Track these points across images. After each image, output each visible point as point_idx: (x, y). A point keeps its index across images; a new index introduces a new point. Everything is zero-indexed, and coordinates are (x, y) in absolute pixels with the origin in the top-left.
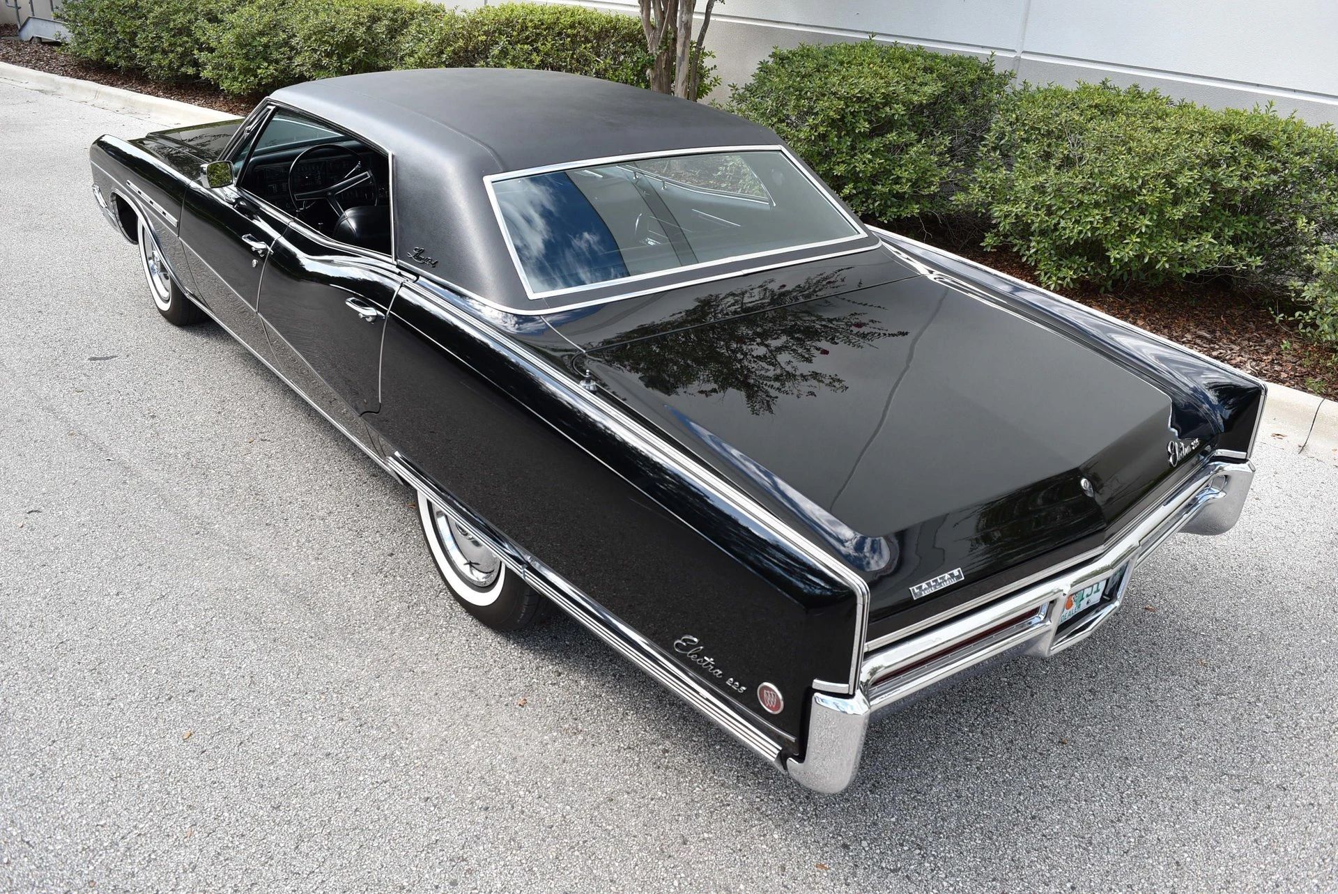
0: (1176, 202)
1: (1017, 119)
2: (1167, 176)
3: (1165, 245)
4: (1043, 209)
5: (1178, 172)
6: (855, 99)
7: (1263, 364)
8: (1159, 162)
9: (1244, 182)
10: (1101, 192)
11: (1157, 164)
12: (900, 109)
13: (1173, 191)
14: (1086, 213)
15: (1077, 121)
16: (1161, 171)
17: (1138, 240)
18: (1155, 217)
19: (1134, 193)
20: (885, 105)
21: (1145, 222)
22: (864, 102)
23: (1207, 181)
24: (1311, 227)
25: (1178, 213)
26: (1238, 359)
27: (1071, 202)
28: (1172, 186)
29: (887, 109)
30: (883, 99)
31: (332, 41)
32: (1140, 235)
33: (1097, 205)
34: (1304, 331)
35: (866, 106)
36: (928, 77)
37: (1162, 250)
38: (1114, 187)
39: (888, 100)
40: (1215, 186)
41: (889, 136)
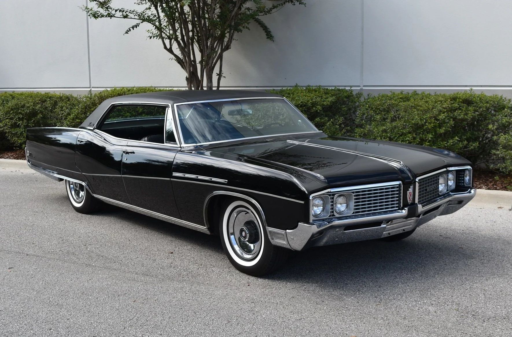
0: (440, 127)
1: (369, 107)
2: (434, 117)
3: (440, 144)
4: (388, 138)
5: (439, 114)
6: (299, 106)
7: (489, 186)
8: (430, 112)
9: (465, 116)
10: (410, 127)
11: (430, 113)
12: (319, 108)
13: (438, 122)
14: (405, 137)
15: (394, 103)
16: (432, 115)
17: (429, 144)
18: (433, 134)
19: (423, 125)
20: (313, 107)
21: (430, 136)
22: (303, 107)
23: (452, 118)
24: (494, 128)
25: (442, 131)
26: (479, 186)
27: (399, 134)
28: (438, 120)
29: (314, 108)
30: (311, 104)
31: (23, 112)
32: (429, 141)
33: (410, 133)
34: (502, 170)
35: (304, 108)
36: (328, 96)
37: (439, 146)
38: (414, 124)
39: (314, 104)
40: (455, 119)
41: (317, 119)
